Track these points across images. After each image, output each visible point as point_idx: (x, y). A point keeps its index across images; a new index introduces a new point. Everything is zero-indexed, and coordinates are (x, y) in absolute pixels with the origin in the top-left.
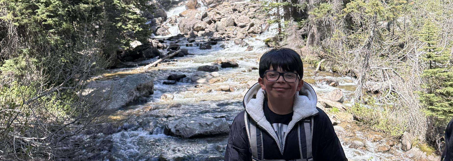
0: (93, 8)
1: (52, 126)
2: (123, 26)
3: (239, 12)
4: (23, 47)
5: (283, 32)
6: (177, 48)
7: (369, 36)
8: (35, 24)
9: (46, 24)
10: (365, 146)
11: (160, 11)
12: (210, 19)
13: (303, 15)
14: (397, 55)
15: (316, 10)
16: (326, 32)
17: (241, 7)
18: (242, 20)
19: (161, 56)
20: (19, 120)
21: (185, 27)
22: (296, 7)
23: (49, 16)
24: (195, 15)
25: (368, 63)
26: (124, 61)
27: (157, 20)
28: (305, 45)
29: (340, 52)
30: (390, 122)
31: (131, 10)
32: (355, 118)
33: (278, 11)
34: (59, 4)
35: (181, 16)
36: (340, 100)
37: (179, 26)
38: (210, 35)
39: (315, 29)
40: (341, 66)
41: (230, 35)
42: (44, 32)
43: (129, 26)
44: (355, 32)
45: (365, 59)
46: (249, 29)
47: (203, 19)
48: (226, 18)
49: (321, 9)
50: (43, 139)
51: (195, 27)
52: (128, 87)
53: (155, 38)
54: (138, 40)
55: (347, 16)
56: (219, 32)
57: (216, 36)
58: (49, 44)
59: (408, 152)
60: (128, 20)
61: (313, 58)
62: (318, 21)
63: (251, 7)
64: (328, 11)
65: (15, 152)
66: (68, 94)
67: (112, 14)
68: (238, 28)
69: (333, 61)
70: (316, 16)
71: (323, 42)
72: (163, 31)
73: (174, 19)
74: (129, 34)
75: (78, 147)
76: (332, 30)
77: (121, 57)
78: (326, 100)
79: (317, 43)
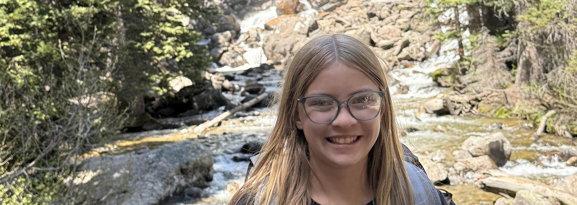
0: (96, 14)
2: (156, 49)
3: (381, 19)
5: (468, 56)
6: (259, 90)
9: (7, 47)
11: (227, 19)
13: (507, 22)
15: (532, 11)
16: (555, 55)
17: (385, 10)
18: (385, 35)
19: (229, 107)
21: (276, 50)
22: (493, 7)
23: (13, 31)
24: (294, 27)
26: (158, 118)
27: (222, 38)
28: (514, 82)
31: (171, 18)
33: (457, 16)
34: (32, 6)
35: (267, 28)
37: (263, 48)
39: (531, 50)
43: (167, 48)
46: (401, 51)
47: (310, 34)
48: (354, 31)
49: (544, 10)
52: (164, 168)
53: (218, 72)
54: (184, 75)
58: (12, 84)
60: (164, 37)
61: (531, 109)
62: (537, 33)
63: (404, 9)
64: (558, 14)
67: (135, 26)
68: (379, 50)
69: (570, 115)
70: (532, 24)
71: (549, 76)
72: (234, 58)
73: (254, 34)
74: (167, 64)
76: (567, 51)
77: (153, 109)
78: (560, 193)
79: (537, 77)
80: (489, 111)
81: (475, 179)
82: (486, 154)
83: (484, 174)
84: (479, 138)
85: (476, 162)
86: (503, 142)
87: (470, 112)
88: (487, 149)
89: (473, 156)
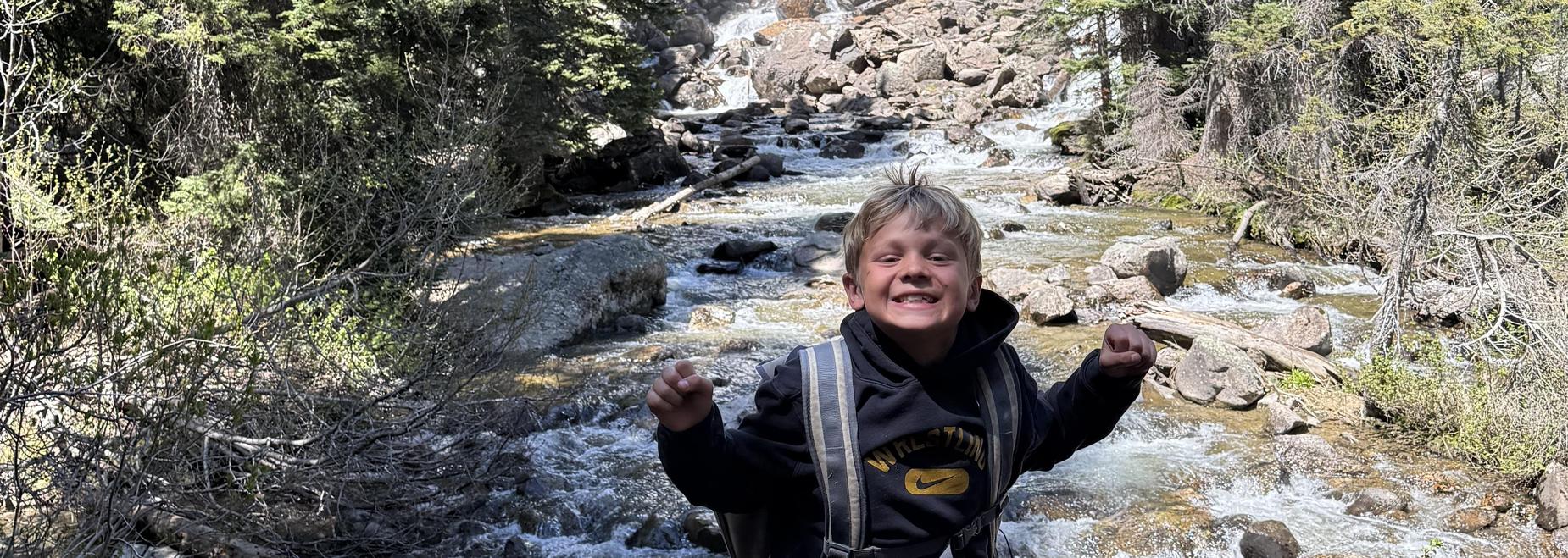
0: (469, 8)
1: (332, 402)
2: (567, 73)
3: (964, 30)
4: (238, 135)
5: (1120, 101)
6: (746, 150)
7: (1432, 120)
8: (280, 60)
9: (314, 60)
10: (1404, 509)
11: (689, 22)
12: (863, 53)
13: (1191, 43)
14: (1528, 191)
15: (1238, 25)
16: (1273, 104)
17: (971, 14)
18: (970, 60)
19: (692, 178)
20: (223, 379)
21: (775, 80)
22: (1168, 14)
23: (323, 34)
24: (809, 40)
25: (1424, 217)
26: (567, 192)
27: (680, 56)
28: (1197, 149)
29: (1322, 176)
30: (1497, 426)
31: (593, 18)
32: (1373, 410)
33: (1102, 29)
35: (760, 40)
36: (1321, 344)
37: (752, 77)
38: (859, 110)
39: (1231, 94)
40: (1326, 226)
41: (932, 111)
42: (308, 85)
43: (587, 72)
44: (1378, 107)
45: (1415, 203)
46: (998, 88)
47: (837, 53)
48: (917, 50)
49: (1259, 23)
50: (299, 443)
51: (809, 80)
52: (582, 279)
53: (672, 116)
54: (614, 121)
55: (1352, 50)
56: (891, 100)
57: (882, 110)
58: (323, 126)
59: (1559, 533)
60: (582, 52)
61: (1225, 196)
62: (1245, 63)
63: (1006, 14)
64: (1283, 31)
65: (208, 487)
66: (384, 296)
67: (531, 30)
68: (958, 87)
69: (1295, 209)
70: (1237, 48)
71: (1262, 141)
72: (700, 92)
73: (736, 50)
74: (584, 100)
75: (418, 473)
76: (1295, 98)
77: (558, 177)
78: (1269, 343)
79: (1239, 142)
80: (1151, 200)
81: (1122, 315)
82: (1141, 273)
83: (1138, 307)
84: (1131, 246)
85: (1122, 287)
86: (1173, 253)
87: (1116, 199)
88: (1145, 265)
89: (1120, 276)
